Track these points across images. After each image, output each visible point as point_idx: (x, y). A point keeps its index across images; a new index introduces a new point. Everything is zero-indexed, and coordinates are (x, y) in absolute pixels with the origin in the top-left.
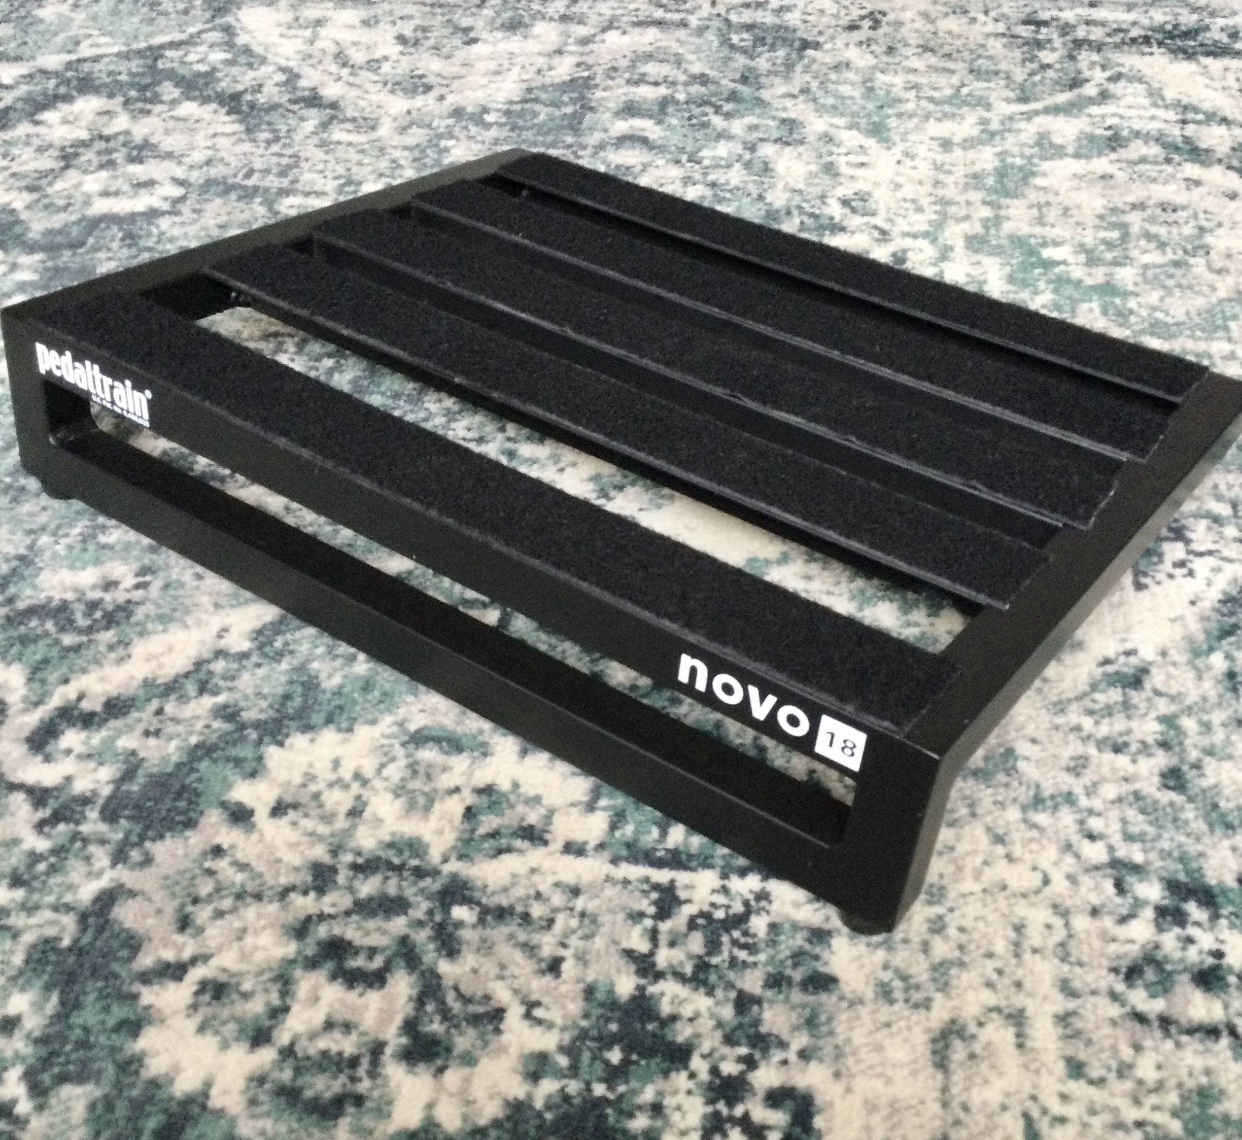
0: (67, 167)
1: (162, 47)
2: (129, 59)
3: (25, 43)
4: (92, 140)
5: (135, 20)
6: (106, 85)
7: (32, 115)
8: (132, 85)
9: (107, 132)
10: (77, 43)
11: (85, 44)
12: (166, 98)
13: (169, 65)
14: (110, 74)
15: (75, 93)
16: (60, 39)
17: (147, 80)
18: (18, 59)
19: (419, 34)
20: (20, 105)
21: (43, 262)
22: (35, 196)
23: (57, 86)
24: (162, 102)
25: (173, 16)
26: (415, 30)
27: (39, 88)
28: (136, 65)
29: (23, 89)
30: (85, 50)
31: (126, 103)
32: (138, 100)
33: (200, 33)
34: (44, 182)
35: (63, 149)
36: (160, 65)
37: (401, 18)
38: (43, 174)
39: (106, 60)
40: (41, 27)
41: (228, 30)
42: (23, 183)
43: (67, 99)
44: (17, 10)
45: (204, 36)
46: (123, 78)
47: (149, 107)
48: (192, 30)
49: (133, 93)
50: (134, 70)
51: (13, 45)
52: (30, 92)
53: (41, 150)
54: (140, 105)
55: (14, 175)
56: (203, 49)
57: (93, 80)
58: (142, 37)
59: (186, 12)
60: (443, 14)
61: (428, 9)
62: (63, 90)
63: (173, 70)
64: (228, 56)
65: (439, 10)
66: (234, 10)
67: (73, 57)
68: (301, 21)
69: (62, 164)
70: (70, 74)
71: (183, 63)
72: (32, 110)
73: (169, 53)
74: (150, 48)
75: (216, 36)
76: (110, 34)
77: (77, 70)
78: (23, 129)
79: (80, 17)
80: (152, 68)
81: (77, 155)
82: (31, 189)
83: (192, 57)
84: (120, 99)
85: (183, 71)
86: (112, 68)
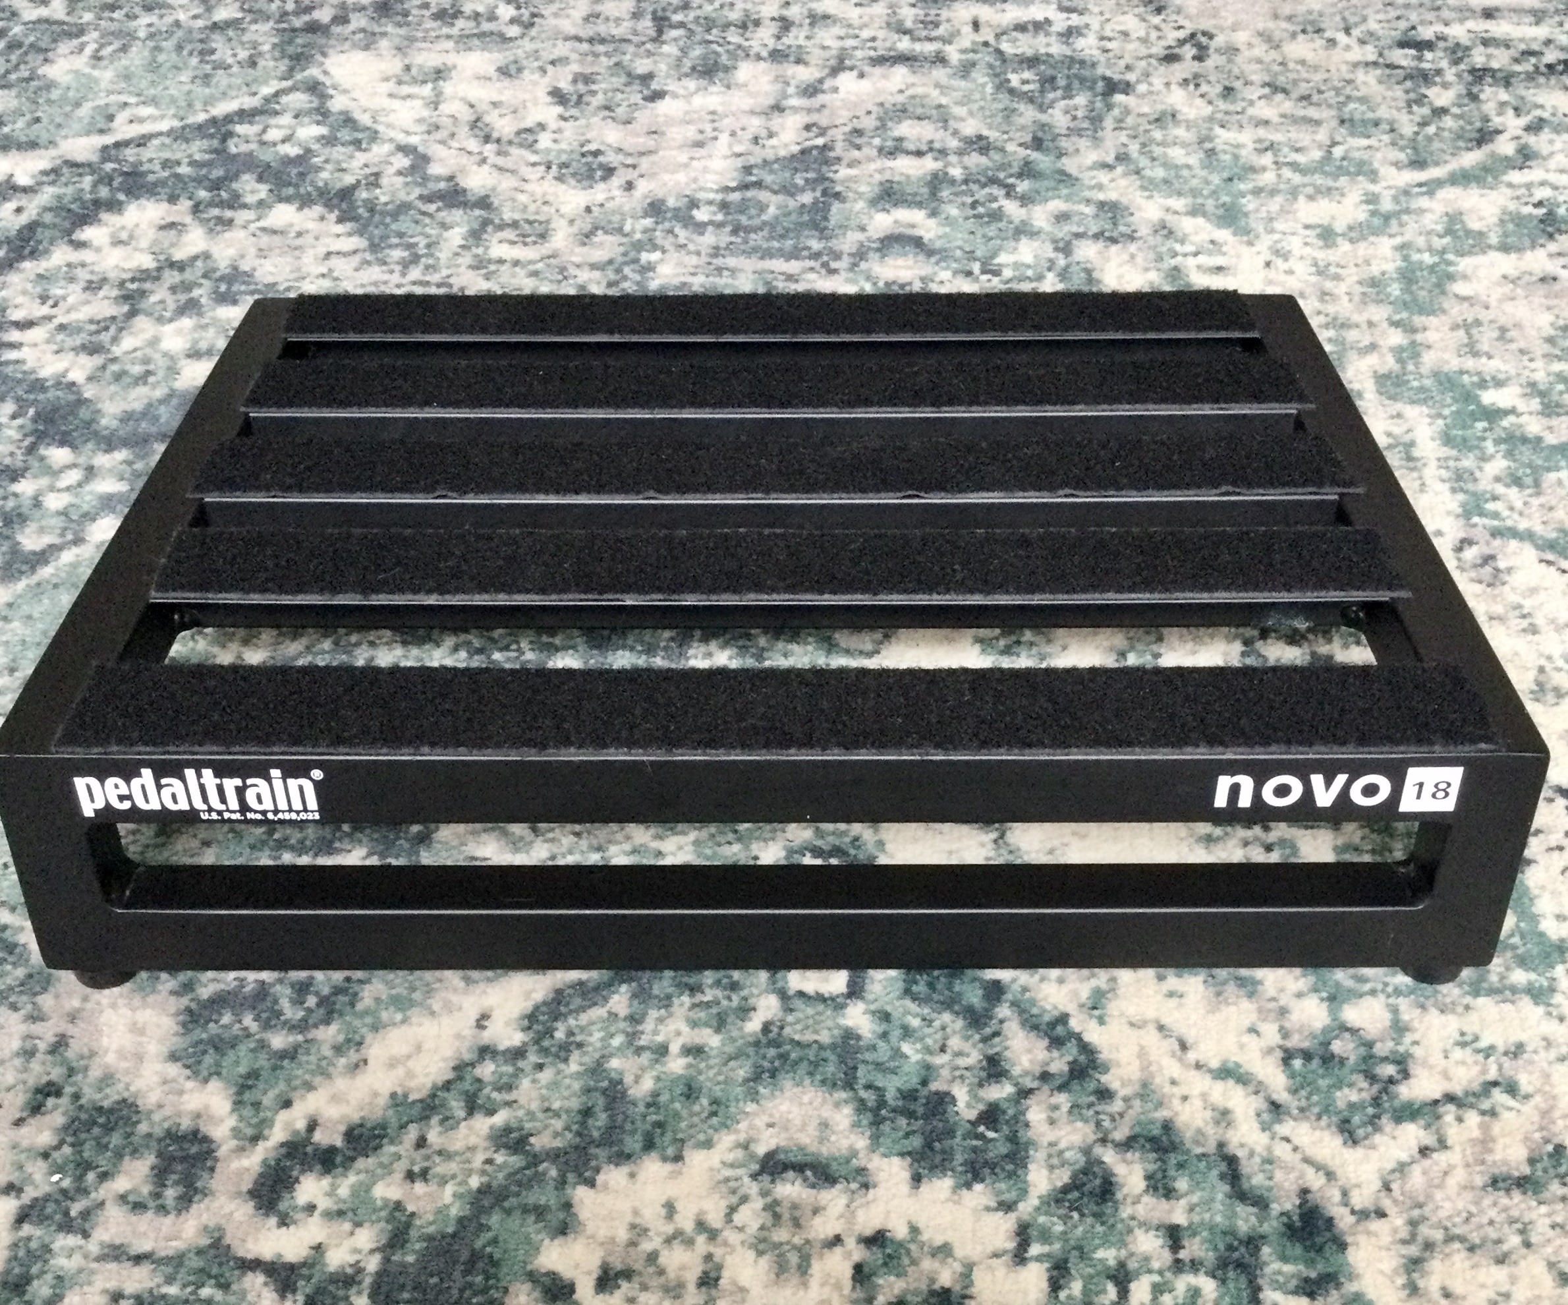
0: (133, 313)
1: (229, 119)
2: (187, 141)
3: (38, 120)
4: (159, 269)
5: (184, 77)
6: (162, 183)
7: (69, 233)
8: (198, 181)
9: (179, 255)
10: (111, 118)
11: (121, 117)
12: (250, 199)
13: (244, 148)
14: (166, 164)
15: (121, 197)
16: (85, 111)
17: (217, 173)
18: (33, 145)
19: (581, 88)
20: (48, 218)
21: (129, 463)
22: (98, 360)
23: (95, 185)
24: (245, 206)
25: (235, 69)
26: (575, 81)
27: (70, 190)
28: (198, 149)
29: (48, 194)
30: (123, 129)
31: (196, 209)
32: (211, 204)
33: (277, 94)
34: (105, 337)
35: (122, 284)
36: (233, 147)
37: (553, 63)
38: (103, 325)
39: (156, 142)
40: (55, 94)
41: (314, 88)
42: (78, 341)
43: (114, 206)
44: (16, 67)
45: (284, 99)
46: (184, 170)
47: (228, 214)
48: (267, 90)
49: (203, 194)
50: (197, 157)
51: (20, 124)
52: (59, 198)
53: (92, 287)
54: (216, 212)
55: (62, 328)
56: (286, 119)
57: (143, 174)
58: (198, 105)
59: (253, 63)
60: (607, 54)
61: (585, 46)
62: (104, 192)
63: (251, 154)
64: (323, 130)
65: (601, 48)
66: (319, 57)
67: (109, 140)
68: (414, 71)
69: (126, 308)
70: (109, 166)
71: (263, 143)
72: (67, 224)
73: (239, 129)
74: (214, 121)
75: (299, 99)
76: (154, 101)
77: (118, 161)
78: (60, 255)
79: (106, 75)
80: (220, 152)
81: (143, 294)
82: (92, 349)
83: (273, 135)
84: (185, 204)
85: (266, 156)
86: (167, 155)
